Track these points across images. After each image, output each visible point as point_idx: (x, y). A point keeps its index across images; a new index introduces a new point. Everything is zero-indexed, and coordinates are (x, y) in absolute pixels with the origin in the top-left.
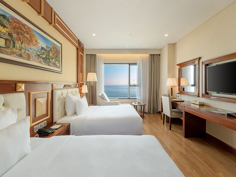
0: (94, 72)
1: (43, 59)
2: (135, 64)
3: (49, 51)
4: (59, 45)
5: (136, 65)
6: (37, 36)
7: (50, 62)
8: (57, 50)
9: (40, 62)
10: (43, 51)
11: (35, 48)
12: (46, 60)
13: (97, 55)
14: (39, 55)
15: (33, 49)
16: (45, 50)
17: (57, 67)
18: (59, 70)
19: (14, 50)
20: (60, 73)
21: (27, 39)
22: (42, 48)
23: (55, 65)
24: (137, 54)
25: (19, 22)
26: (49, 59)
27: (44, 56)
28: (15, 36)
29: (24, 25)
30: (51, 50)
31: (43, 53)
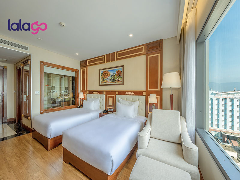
3: (115, 75)
11: (109, 77)
22: (112, 76)
26: (115, 79)
31: (112, 78)
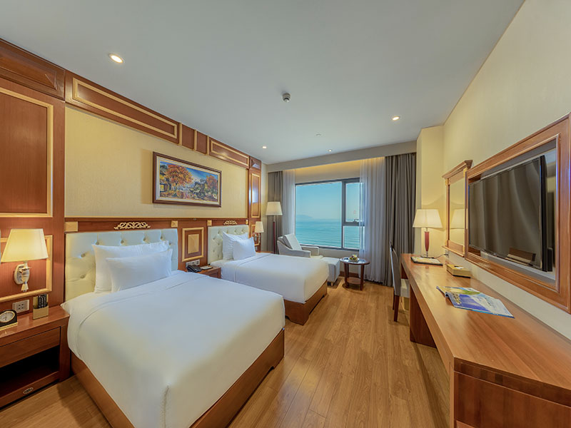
0: (279, 201)
1: (197, 194)
2: (357, 180)
4: (218, 174)
5: (359, 181)
6: (190, 173)
7: (205, 196)
8: (214, 180)
9: (194, 198)
10: (197, 186)
12: (201, 195)
13: (285, 171)
14: (192, 191)
15: (186, 187)
16: (199, 184)
17: (214, 200)
18: (218, 203)
19: (170, 192)
20: (219, 206)
21: (181, 178)
23: (211, 198)
24: (361, 161)
25: (174, 166)
27: (198, 191)
28: (171, 179)
29: (178, 167)
30: (206, 183)
